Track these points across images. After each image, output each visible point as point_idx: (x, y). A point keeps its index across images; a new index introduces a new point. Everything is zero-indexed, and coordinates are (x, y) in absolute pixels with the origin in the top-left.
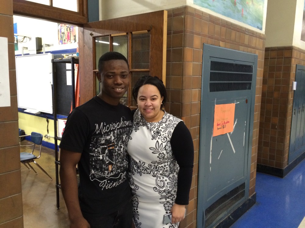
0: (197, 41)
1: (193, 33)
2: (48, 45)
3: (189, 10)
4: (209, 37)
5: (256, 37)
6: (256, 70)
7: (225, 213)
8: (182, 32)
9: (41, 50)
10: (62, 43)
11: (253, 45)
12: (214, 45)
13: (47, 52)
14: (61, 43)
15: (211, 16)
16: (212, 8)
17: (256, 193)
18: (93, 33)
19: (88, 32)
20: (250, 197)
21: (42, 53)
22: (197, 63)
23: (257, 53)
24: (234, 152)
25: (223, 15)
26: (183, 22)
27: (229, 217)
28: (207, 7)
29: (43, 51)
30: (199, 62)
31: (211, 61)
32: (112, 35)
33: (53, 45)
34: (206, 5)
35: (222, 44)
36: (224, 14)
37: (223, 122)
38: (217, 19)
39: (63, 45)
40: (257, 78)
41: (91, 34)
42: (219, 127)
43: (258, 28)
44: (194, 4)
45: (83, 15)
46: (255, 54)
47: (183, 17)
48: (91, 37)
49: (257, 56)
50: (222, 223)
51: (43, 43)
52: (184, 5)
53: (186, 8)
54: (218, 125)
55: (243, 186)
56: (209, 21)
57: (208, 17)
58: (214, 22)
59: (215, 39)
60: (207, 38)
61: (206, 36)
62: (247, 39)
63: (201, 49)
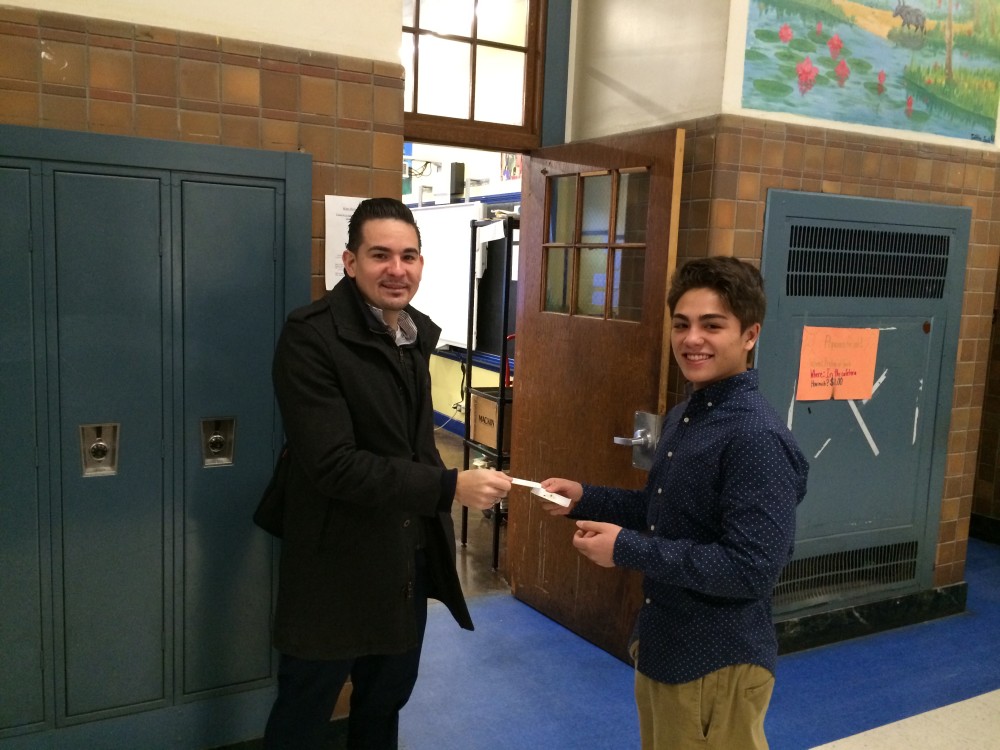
0: (748, 186)
1: (736, 168)
2: (478, 182)
3: (728, 124)
4: (786, 173)
5: (964, 161)
6: (966, 247)
7: (837, 596)
8: (709, 167)
9: (462, 193)
10: (509, 178)
11: (951, 185)
12: (802, 190)
13: (473, 200)
14: (505, 177)
15: (790, 128)
16: (800, 109)
17: (965, 586)
18: (548, 169)
19: (538, 165)
20: (939, 589)
21: (463, 201)
22: (748, 231)
23: (970, 203)
24: (876, 452)
25: (836, 119)
26: (712, 147)
27: (849, 613)
28: (782, 110)
29: (464, 196)
30: (754, 228)
31: (792, 227)
32: (582, 175)
33: (487, 181)
34: (782, 105)
35: (827, 186)
36: (842, 118)
37: (832, 371)
38: (816, 133)
39: (511, 181)
40: (968, 268)
41: (544, 172)
42: (818, 380)
43: (975, 137)
44: (744, 107)
45: (533, 132)
46: (963, 207)
47: (713, 137)
48: (543, 177)
49: (968, 213)
50: (824, 617)
51: (468, 176)
52: (718, 113)
53: (719, 119)
54: (813, 375)
55: (910, 548)
56: (788, 138)
57: (784, 130)
58: (802, 140)
59: (806, 176)
60: (781, 176)
61: (777, 172)
62: (924, 171)
63: (761, 200)
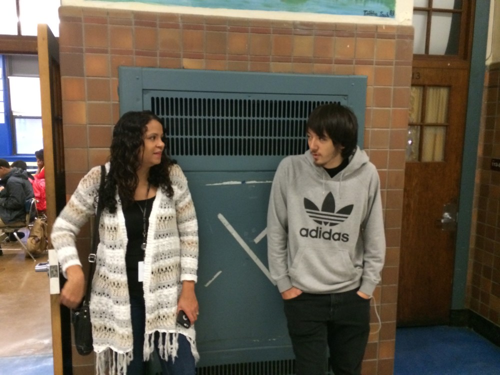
0: (95, 65)
1: (80, 51)
4: (138, 53)
5: (351, 35)
11: (338, 57)
12: (160, 67)
15: (139, 15)
22: (103, 102)
23: (365, 72)
30: (109, 100)
31: (153, 99)
35: (186, 63)
40: (370, 129)
46: (356, 76)
56: (136, 23)
57: (132, 17)
58: (153, 25)
59: (162, 55)
60: (134, 57)
61: (128, 52)
62: (304, 46)
63: (113, 76)
